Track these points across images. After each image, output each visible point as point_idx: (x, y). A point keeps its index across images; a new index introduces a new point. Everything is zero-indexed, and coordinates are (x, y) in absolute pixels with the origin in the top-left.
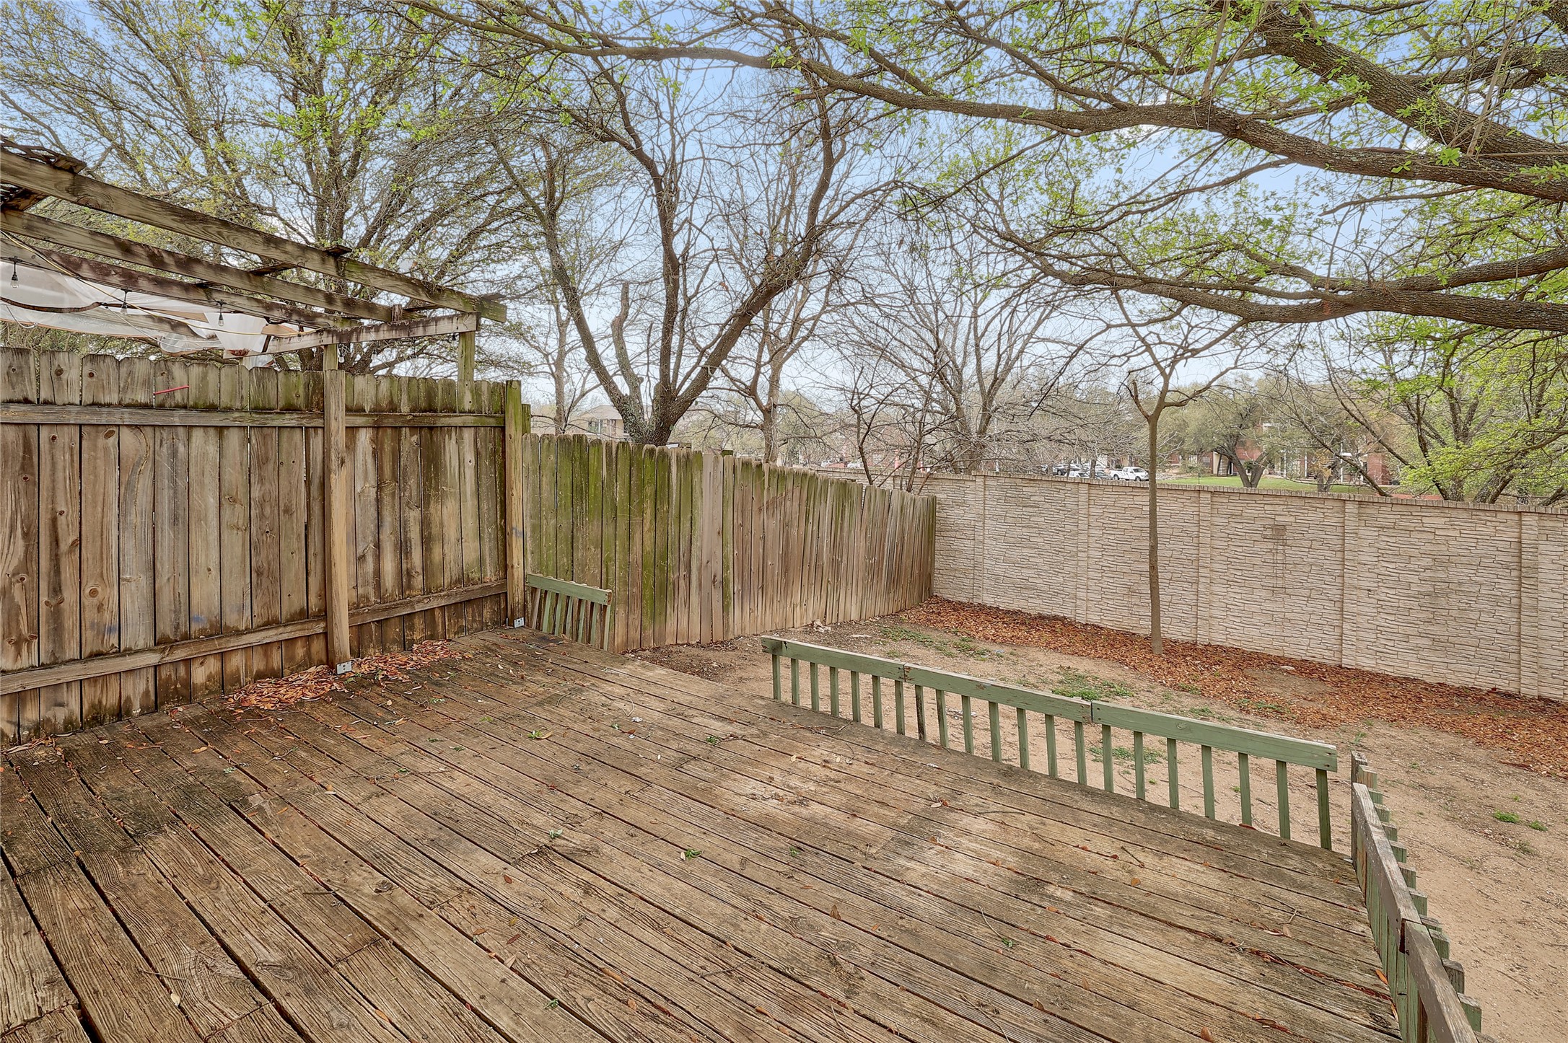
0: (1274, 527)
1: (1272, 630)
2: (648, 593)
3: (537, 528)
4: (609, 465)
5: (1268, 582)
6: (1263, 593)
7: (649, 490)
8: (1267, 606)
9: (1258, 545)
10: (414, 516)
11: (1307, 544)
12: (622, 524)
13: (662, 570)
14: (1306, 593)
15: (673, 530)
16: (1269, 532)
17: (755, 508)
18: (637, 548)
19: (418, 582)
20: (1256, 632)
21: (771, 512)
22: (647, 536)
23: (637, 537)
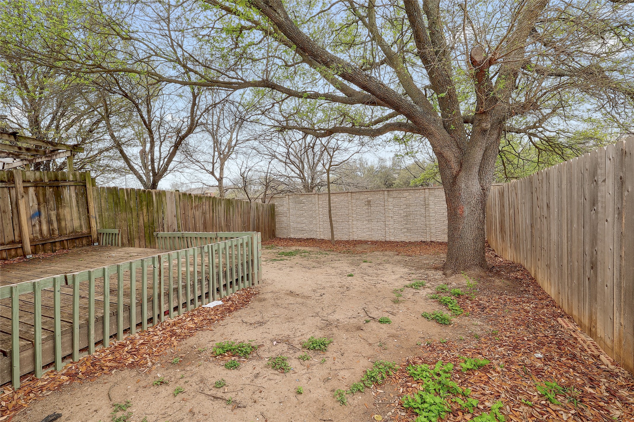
0: (368, 201)
1: (369, 233)
2: (147, 235)
3: (101, 216)
4: (127, 195)
5: (367, 218)
6: (366, 222)
7: (144, 203)
8: (367, 226)
9: (364, 207)
10: (53, 214)
11: (376, 205)
12: (135, 214)
13: (152, 228)
14: (376, 220)
15: (155, 215)
16: (366, 203)
17: (190, 208)
18: (141, 221)
19: (57, 232)
20: (365, 234)
21: (196, 209)
22: (145, 218)
23: (141, 218)
